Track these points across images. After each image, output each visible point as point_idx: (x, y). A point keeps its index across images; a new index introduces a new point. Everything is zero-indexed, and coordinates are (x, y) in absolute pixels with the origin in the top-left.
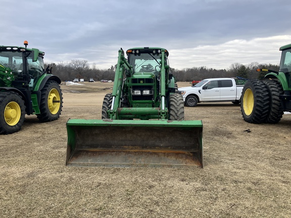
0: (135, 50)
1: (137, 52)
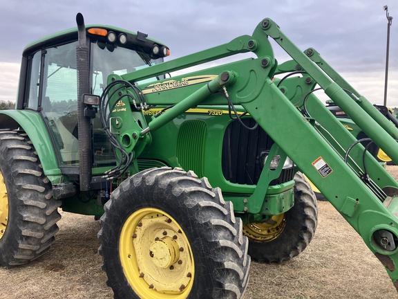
0: (118, 33)
1: (123, 40)
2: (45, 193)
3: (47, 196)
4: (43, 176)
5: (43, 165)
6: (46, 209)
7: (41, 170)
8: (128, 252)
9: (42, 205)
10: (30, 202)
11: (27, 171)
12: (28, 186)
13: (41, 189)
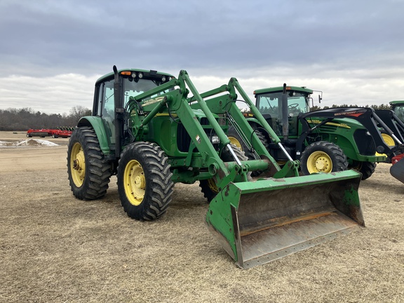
0: (137, 73)
1: (141, 76)
2: (101, 159)
3: (103, 162)
4: (101, 151)
5: (101, 145)
6: (102, 168)
7: (100, 148)
8: (128, 183)
9: (100, 166)
10: (94, 164)
11: (93, 148)
12: (93, 155)
13: (100, 157)
